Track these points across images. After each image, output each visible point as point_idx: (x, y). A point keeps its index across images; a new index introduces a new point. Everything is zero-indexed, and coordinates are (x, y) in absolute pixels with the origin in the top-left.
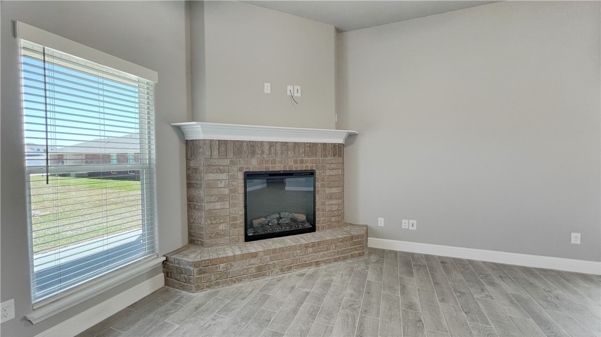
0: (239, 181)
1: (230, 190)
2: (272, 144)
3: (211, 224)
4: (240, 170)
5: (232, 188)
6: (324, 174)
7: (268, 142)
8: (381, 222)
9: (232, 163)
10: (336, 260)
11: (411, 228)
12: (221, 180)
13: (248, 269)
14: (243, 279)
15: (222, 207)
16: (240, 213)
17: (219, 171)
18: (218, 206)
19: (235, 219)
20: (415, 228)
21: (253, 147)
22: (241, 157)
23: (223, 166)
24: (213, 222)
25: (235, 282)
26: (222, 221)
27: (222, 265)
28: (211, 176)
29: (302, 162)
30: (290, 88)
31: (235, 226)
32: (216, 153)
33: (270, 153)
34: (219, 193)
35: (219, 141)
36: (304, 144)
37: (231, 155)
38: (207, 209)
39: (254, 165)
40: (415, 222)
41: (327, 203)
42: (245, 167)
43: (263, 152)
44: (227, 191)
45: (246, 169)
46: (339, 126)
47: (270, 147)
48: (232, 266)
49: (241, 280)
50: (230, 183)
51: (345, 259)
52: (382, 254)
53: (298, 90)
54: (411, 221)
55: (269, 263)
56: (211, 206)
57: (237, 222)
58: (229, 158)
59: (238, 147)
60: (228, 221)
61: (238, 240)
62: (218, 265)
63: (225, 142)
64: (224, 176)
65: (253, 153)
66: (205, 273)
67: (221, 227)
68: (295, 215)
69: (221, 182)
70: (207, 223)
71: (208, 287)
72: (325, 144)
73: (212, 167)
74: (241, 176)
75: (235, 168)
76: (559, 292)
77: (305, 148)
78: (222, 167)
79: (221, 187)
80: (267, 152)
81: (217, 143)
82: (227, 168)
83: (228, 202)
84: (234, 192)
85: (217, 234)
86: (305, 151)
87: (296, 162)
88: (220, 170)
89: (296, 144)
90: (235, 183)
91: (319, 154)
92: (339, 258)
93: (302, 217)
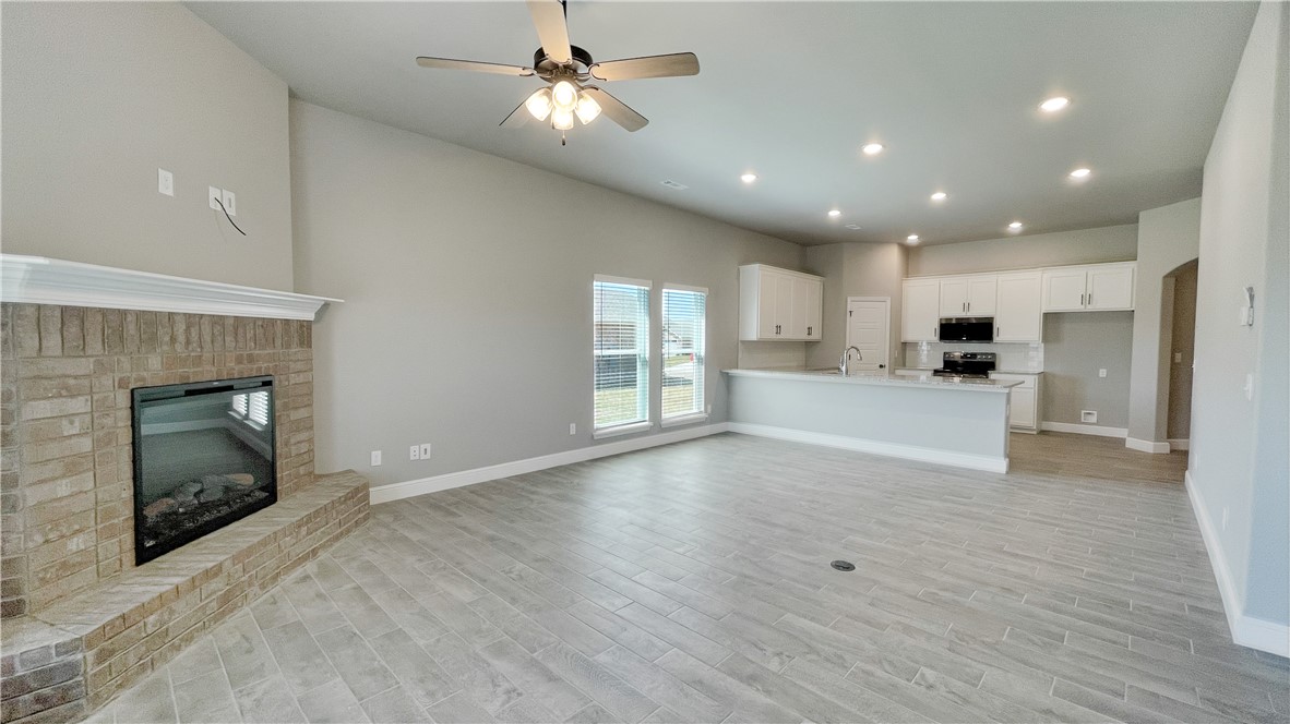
0: (119, 414)
1: (97, 443)
2: (192, 320)
3: (47, 541)
4: (122, 384)
5: (101, 433)
6: (287, 383)
7: (185, 314)
8: (377, 458)
9: (102, 369)
10: (337, 538)
11: (423, 457)
12: (70, 417)
13: (203, 608)
14: (196, 634)
15: (75, 489)
16: (123, 496)
17: (64, 393)
18: (63, 488)
19: (110, 514)
20: (428, 456)
21: (151, 325)
22: (122, 352)
23: (75, 377)
24: (51, 536)
25: (178, 648)
26: (77, 527)
27: (152, 619)
28: (41, 409)
29: (251, 359)
30: (214, 193)
31: (110, 532)
32: (53, 342)
33: (188, 343)
34: (67, 453)
35: (64, 310)
36: (255, 320)
37: (95, 346)
38: (31, 502)
39: (154, 369)
40: (428, 446)
41: (292, 441)
42: (134, 375)
43: (173, 340)
44: (86, 444)
45: (136, 380)
46: (300, 286)
47: (188, 328)
48: (172, 612)
49: (192, 638)
50: (96, 421)
51: (348, 531)
52: (394, 508)
53: (230, 200)
54: (423, 446)
55: (243, 579)
56: (43, 493)
57: (116, 521)
58: (92, 356)
59: (114, 325)
60: (93, 523)
61: (117, 566)
62: (141, 624)
63: (80, 314)
64: (79, 405)
65: (151, 341)
66: (112, 653)
67: (75, 544)
68: (232, 477)
69: (72, 423)
70: (31, 545)
71: (120, 686)
72: (287, 322)
73: (46, 382)
74: (123, 400)
75: (107, 381)
76: (576, 481)
77: (254, 328)
78: (72, 382)
79: (70, 437)
80: (182, 338)
81: (58, 313)
82: (86, 382)
83: (92, 473)
84: (108, 443)
85: (64, 565)
86: (255, 335)
87: (239, 360)
88: (67, 388)
89: (239, 321)
90: (109, 421)
91: (278, 342)
92: (342, 533)
93: (246, 480)
